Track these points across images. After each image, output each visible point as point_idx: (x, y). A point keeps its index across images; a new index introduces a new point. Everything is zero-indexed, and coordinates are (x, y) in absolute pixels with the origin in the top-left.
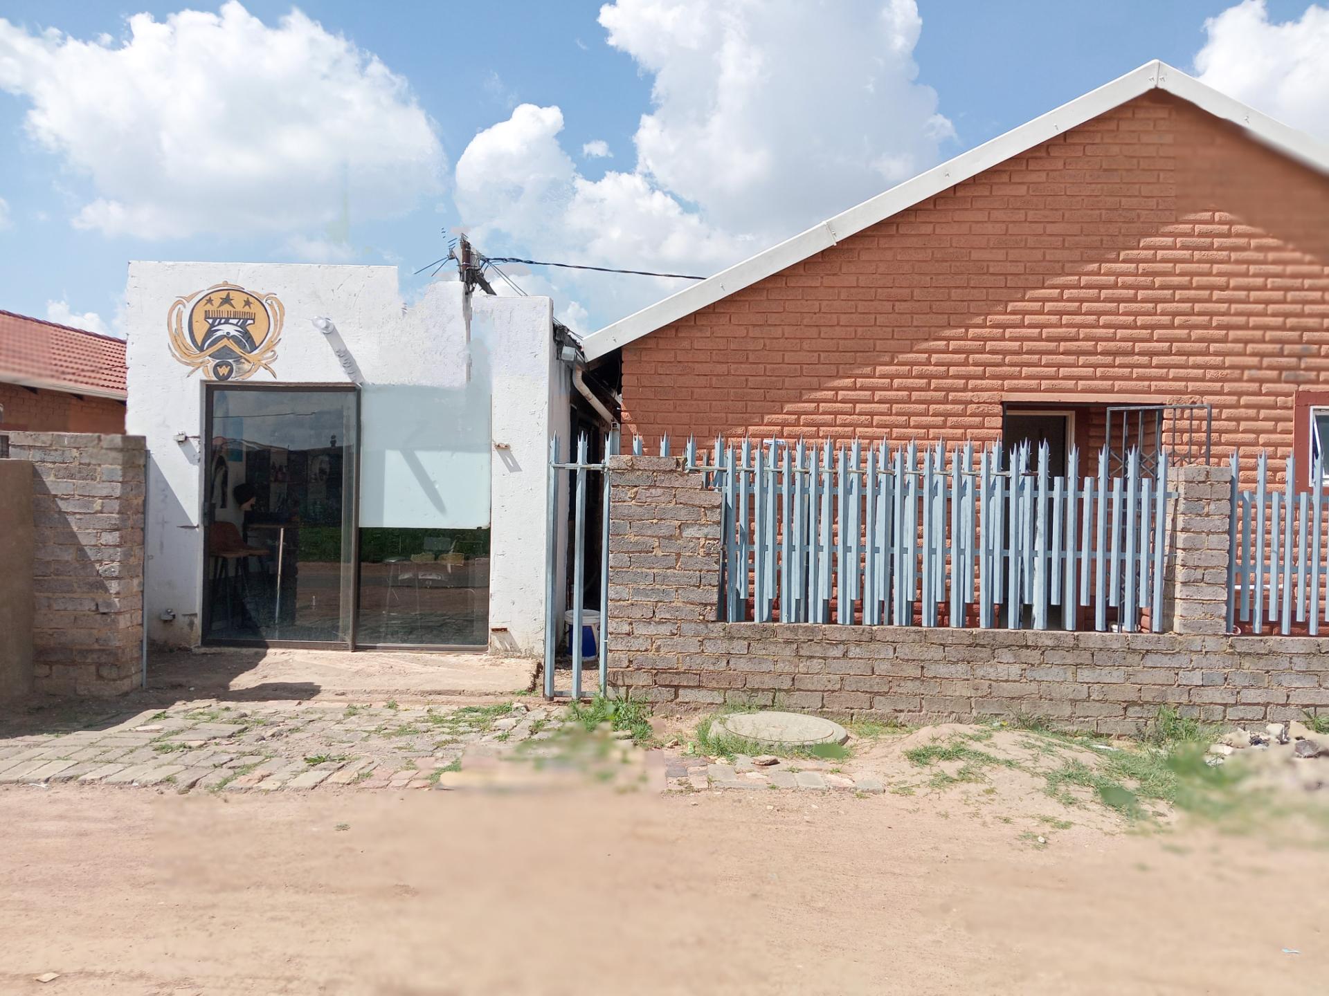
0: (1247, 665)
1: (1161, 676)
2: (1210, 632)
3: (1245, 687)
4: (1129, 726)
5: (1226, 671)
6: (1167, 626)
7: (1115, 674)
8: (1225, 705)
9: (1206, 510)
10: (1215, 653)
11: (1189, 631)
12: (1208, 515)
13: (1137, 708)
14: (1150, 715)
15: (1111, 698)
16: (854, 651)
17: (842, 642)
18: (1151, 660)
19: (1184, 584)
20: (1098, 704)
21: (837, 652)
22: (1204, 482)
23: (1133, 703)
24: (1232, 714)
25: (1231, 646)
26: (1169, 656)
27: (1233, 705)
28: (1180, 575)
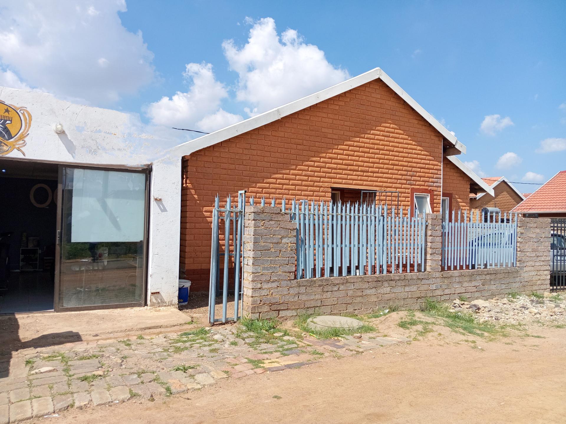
0: (446, 281)
1: (426, 287)
2: (437, 271)
3: (445, 289)
4: (417, 307)
5: (441, 284)
6: (425, 270)
7: (415, 287)
8: (441, 295)
9: (436, 229)
10: (438, 278)
11: (432, 271)
12: (437, 231)
13: (420, 299)
14: (423, 301)
15: (413, 296)
16: (342, 287)
17: (338, 284)
18: (424, 282)
19: (431, 254)
20: (410, 299)
21: (336, 288)
22: (436, 219)
23: (419, 298)
24: (443, 298)
25: (442, 275)
26: (427, 280)
27: (443, 295)
28: (429, 251)
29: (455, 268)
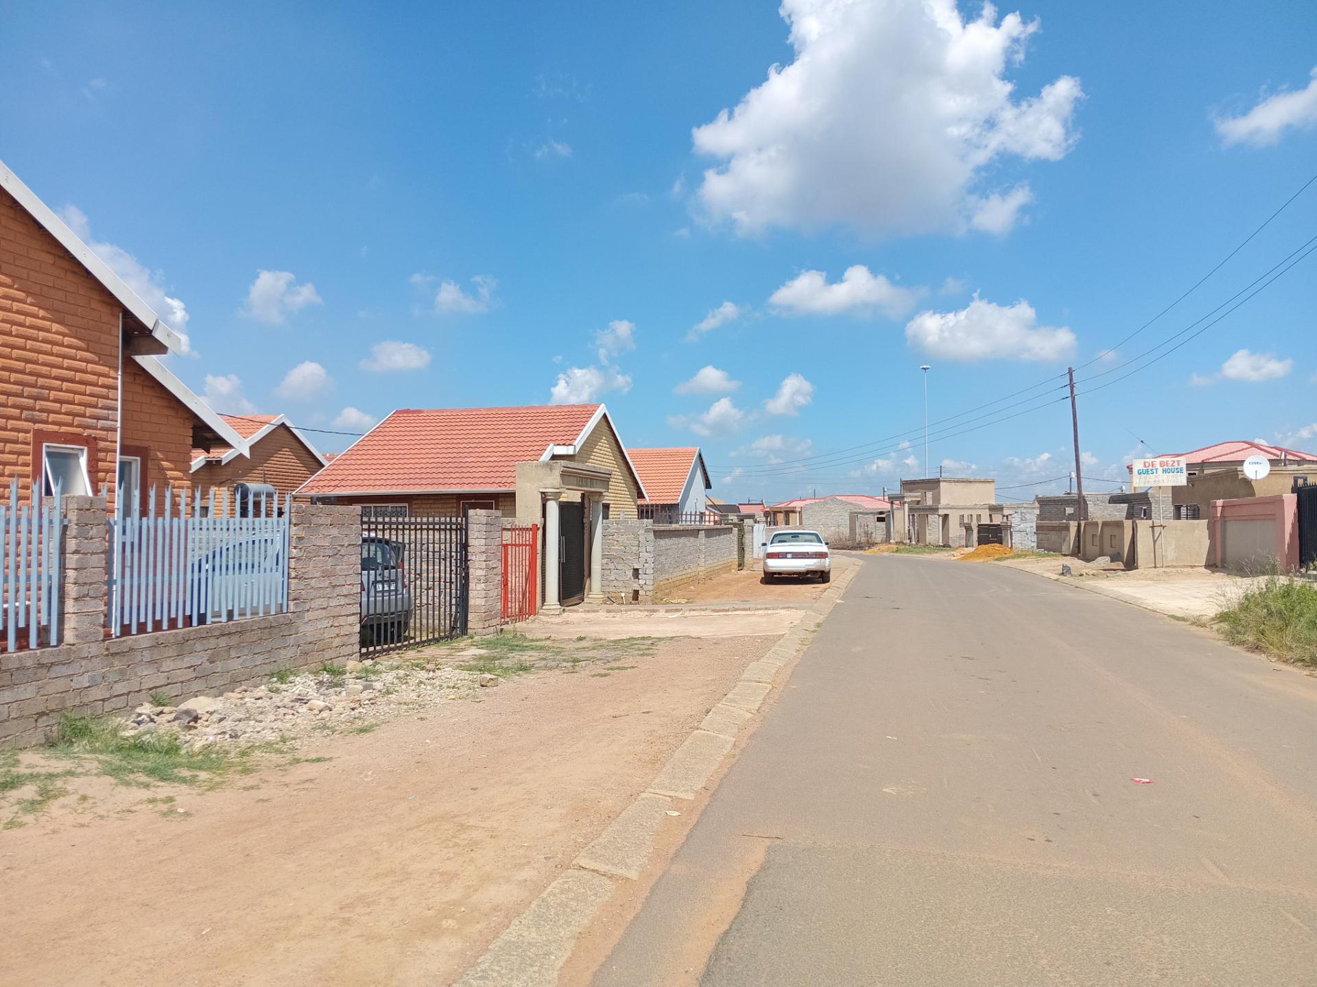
0: (116, 663)
1: (61, 684)
2: (93, 639)
3: (115, 682)
4: (39, 737)
5: (103, 671)
6: (60, 639)
7: (30, 689)
8: (103, 700)
9: (91, 533)
10: (97, 657)
11: (80, 641)
12: (91, 538)
13: (45, 718)
14: (54, 722)
15: (26, 713)
18: (56, 671)
19: (76, 599)
20: (15, 722)
22: (89, 510)
23: (42, 714)
24: (108, 706)
25: (107, 649)
26: (66, 666)
27: (109, 698)
28: (72, 590)
29: (142, 628)
